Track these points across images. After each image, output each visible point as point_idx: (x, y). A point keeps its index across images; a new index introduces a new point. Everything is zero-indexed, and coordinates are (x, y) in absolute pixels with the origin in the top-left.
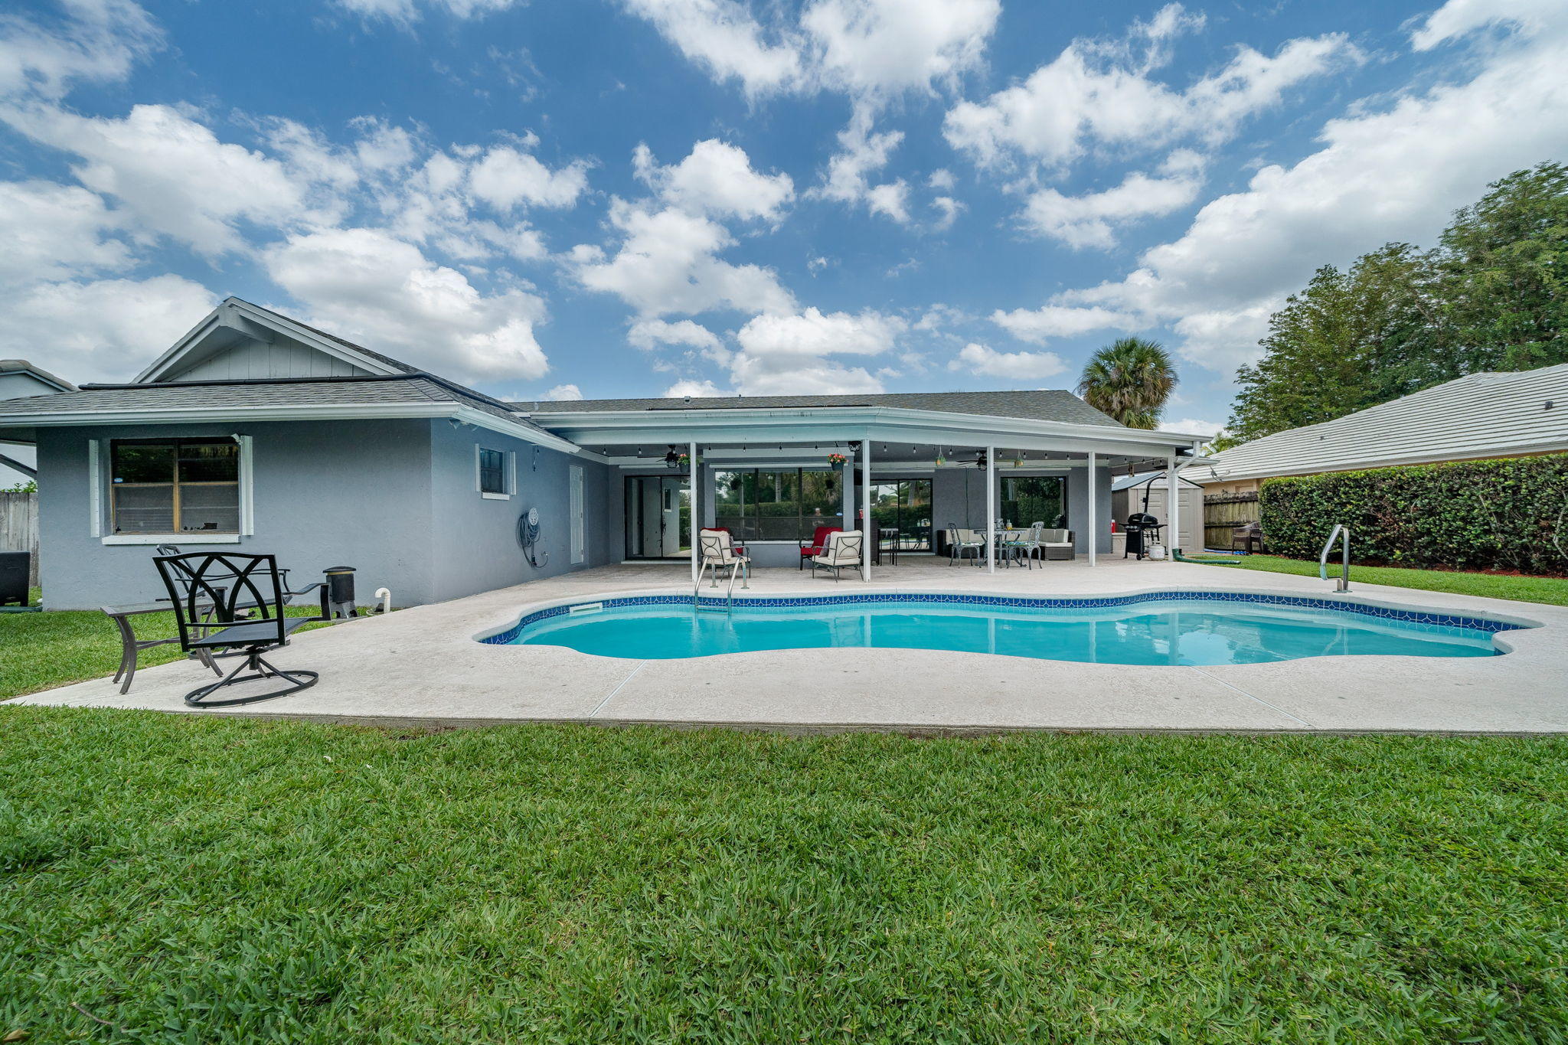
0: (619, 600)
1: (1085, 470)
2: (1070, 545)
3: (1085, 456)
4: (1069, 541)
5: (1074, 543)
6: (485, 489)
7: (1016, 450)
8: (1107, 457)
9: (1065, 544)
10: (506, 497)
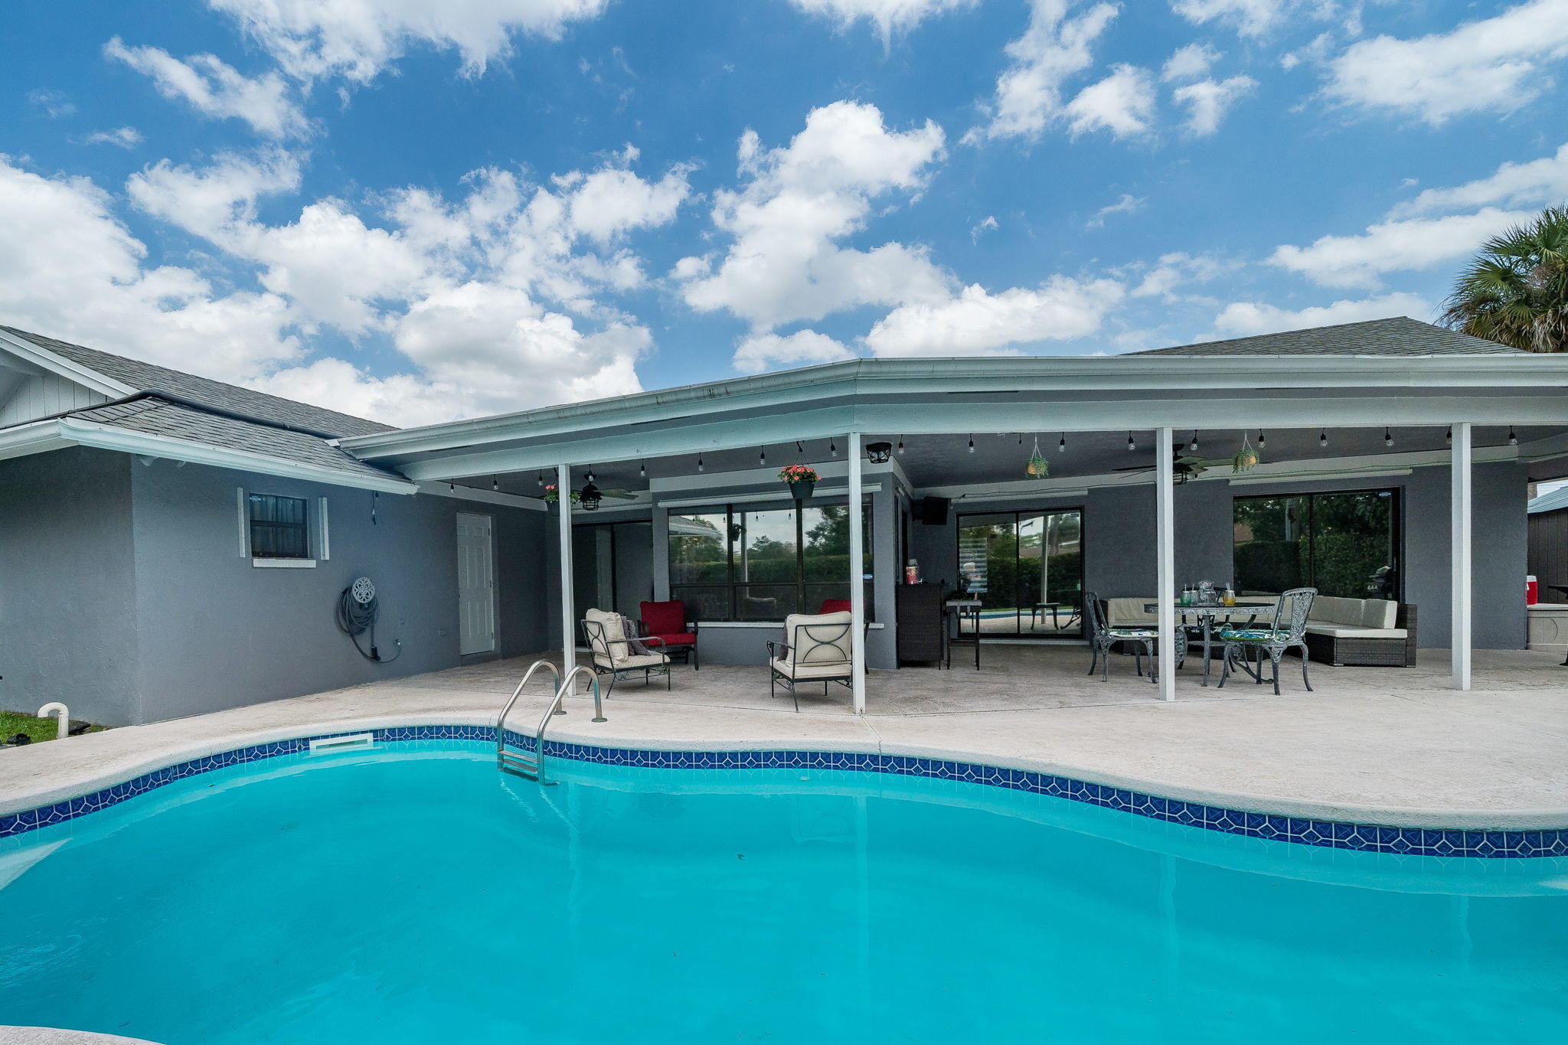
0: (401, 730)
1: (1443, 475)
2: (1403, 633)
3: (1442, 438)
4: (1400, 623)
5: (1412, 632)
6: (255, 554)
7: (1239, 433)
8: (1512, 433)
9: (1389, 630)
10: (311, 564)
